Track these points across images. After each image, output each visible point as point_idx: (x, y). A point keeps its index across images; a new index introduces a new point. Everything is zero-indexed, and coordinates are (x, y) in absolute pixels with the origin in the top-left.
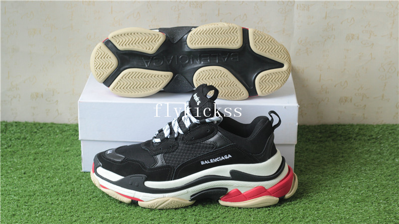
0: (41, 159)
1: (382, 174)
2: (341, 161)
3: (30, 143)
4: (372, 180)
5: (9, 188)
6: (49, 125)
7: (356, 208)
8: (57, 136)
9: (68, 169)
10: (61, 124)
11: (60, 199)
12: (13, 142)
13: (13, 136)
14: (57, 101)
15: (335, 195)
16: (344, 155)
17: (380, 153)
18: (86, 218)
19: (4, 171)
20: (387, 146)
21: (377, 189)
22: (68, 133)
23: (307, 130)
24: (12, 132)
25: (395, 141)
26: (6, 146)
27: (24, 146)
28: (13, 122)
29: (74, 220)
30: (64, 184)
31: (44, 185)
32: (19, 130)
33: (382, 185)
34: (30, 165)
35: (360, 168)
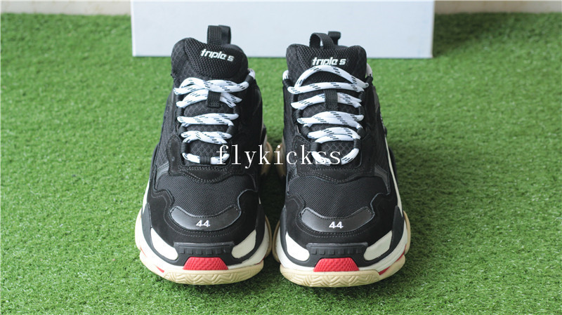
3: (30, 47)
4: (534, 101)
7: (513, 144)
8: (70, 34)
9: (88, 86)
11: (78, 134)
17: (546, 58)
18: (117, 164)
20: (556, 46)
21: (543, 114)
22: (86, 29)
27: (23, 51)
29: (99, 168)
30: (82, 112)
31: (54, 113)
32: (14, 27)
33: (550, 108)
34: (32, 81)
35: (518, 81)
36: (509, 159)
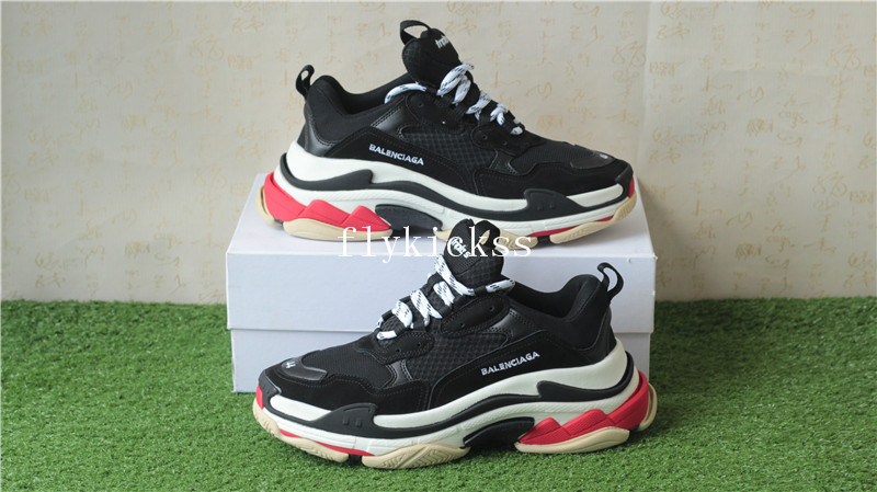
0: (150, 370)
1: (821, 391)
2: (742, 368)
3: (126, 342)
4: (802, 402)
5: (91, 424)
6: (162, 308)
8: (180, 328)
9: (206, 388)
10: (185, 306)
11: (194, 443)
12: (94, 339)
13: (91, 328)
14: (178, 258)
15: (731, 431)
16: (747, 356)
17: (817, 352)
18: (248, 476)
19: (81, 394)
20: (831, 338)
21: (814, 418)
22: (201, 322)
23: (674, 310)
24: (90, 321)
25: (848, 329)
26: (79, 347)
27: (116, 347)
28: (91, 302)
29: (224, 481)
30: (200, 417)
31: (162, 419)
32: (104, 318)
33: (822, 411)
34: (130, 381)
35: (780, 380)
36: (767, 469)
